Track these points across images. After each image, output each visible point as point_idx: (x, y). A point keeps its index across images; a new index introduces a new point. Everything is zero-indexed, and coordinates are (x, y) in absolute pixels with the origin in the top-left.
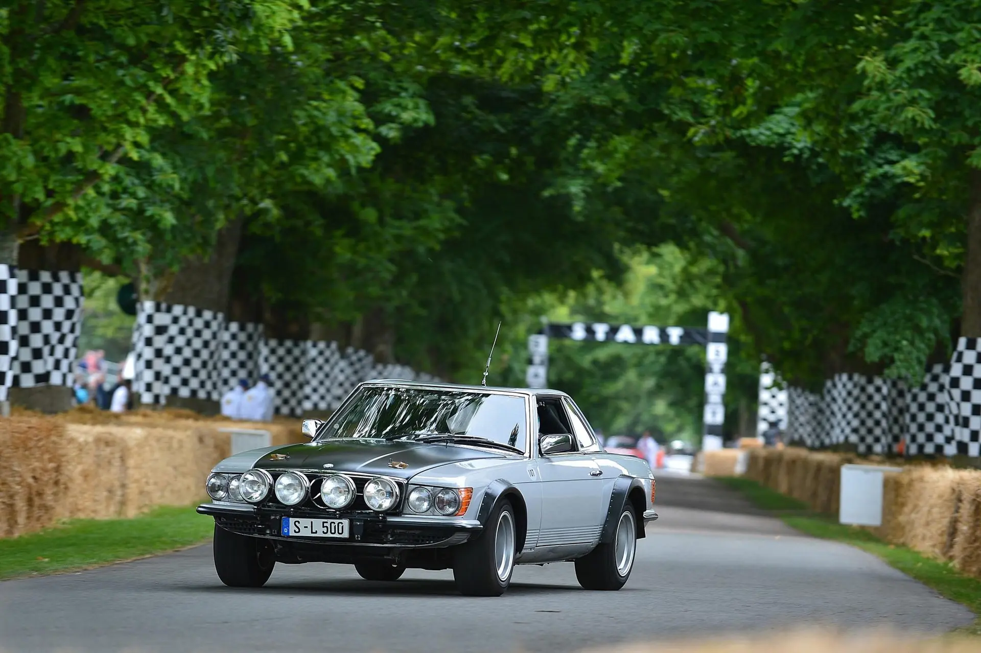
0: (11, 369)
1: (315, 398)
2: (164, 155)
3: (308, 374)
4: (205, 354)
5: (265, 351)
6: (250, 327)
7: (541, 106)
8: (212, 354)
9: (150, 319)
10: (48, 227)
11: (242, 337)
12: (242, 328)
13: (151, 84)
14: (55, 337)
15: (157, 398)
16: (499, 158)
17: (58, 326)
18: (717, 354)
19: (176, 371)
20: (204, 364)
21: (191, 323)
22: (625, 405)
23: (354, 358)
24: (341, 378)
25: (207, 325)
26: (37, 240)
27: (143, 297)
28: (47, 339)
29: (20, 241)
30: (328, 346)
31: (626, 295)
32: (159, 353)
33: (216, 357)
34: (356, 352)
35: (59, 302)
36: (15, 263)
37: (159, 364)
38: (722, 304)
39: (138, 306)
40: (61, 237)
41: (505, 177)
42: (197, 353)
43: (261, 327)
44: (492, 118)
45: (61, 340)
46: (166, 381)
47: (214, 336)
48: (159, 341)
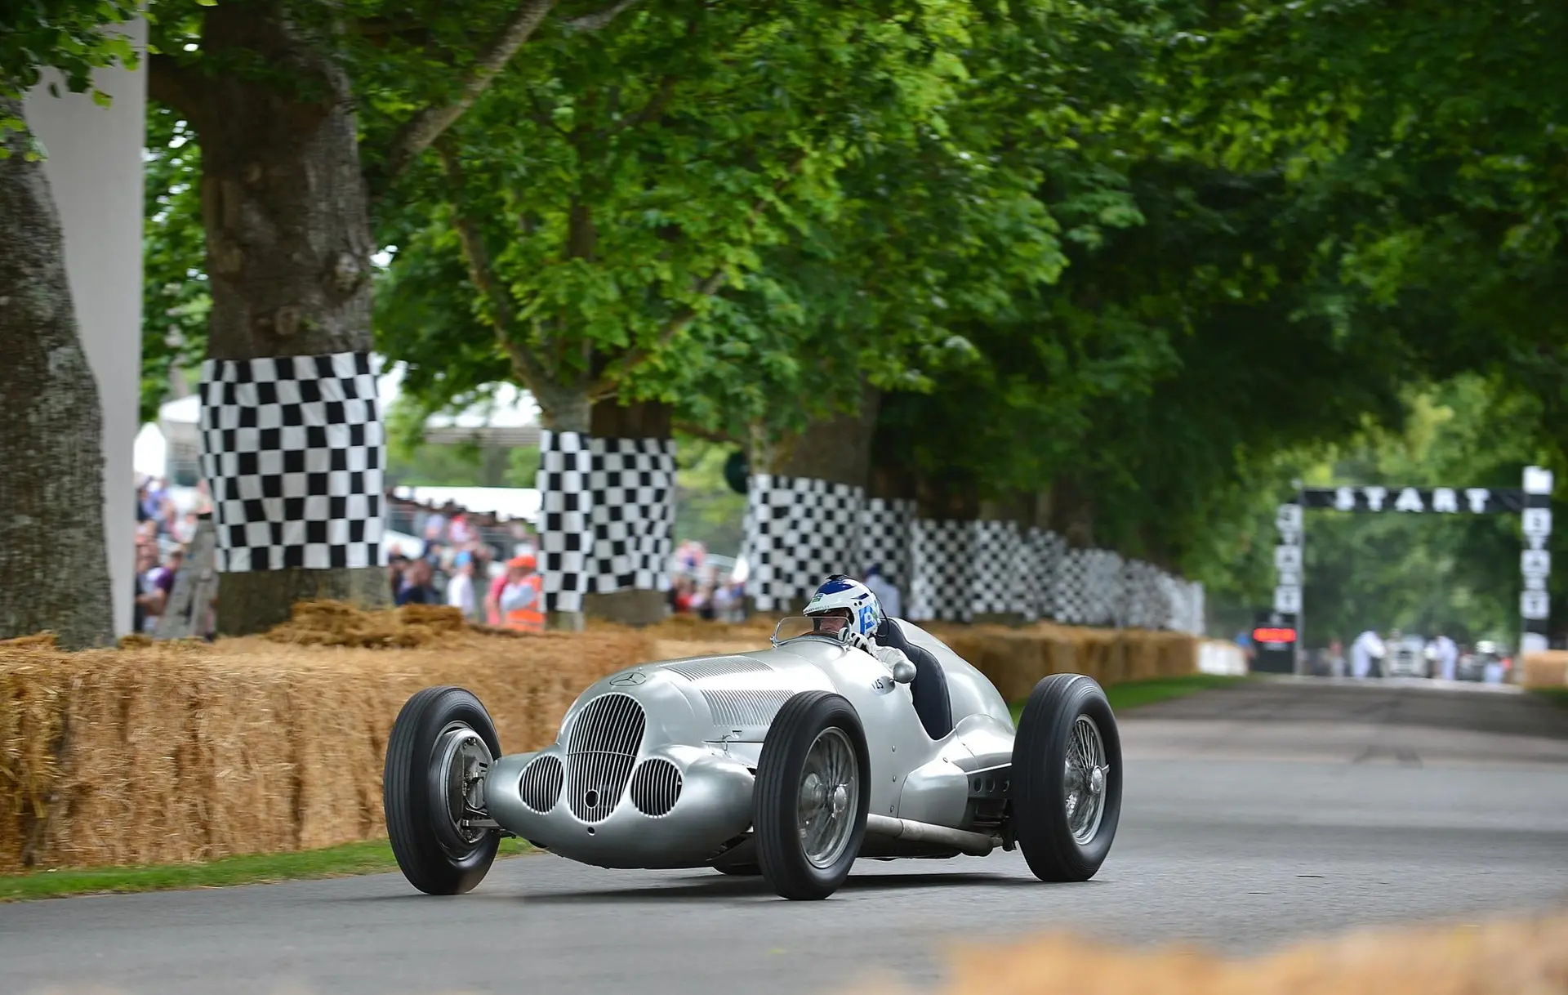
0: (584, 568)
1: (989, 596)
2: (779, 281)
3: (978, 566)
4: (839, 542)
5: (919, 536)
6: (899, 505)
7: (1283, 198)
8: (848, 543)
9: (765, 499)
10: (628, 382)
11: (889, 518)
12: (889, 507)
13: (759, 189)
14: (641, 525)
15: (777, 602)
16: (1229, 268)
17: (645, 511)
18: (1536, 523)
19: (802, 566)
20: (839, 556)
21: (819, 501)
22: (1411, 596)
23: (1040, 542)
24: (1024, 569)
25: (841, 504)
26: (615, 400)
27: (756, 469)
28: (631, 530)
29: (592, 402)
30: (1004, 527)
31: (1410, 447)
32: (778, 543)
33: (854, 545)
34: (1043, 533)
35: (645, 479)
36: (586, 431)
37: (779, 558)
38: (1543, 456)
39: (750, 481)
40: (644, 394)
41: (1236, 293)
42: (828, 542)
43: (913, 505)
44: (1217, 215)
45: (650, 530)
46: (789, 579)
47: (851, 518)
48: (779, 527)
